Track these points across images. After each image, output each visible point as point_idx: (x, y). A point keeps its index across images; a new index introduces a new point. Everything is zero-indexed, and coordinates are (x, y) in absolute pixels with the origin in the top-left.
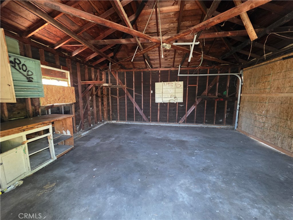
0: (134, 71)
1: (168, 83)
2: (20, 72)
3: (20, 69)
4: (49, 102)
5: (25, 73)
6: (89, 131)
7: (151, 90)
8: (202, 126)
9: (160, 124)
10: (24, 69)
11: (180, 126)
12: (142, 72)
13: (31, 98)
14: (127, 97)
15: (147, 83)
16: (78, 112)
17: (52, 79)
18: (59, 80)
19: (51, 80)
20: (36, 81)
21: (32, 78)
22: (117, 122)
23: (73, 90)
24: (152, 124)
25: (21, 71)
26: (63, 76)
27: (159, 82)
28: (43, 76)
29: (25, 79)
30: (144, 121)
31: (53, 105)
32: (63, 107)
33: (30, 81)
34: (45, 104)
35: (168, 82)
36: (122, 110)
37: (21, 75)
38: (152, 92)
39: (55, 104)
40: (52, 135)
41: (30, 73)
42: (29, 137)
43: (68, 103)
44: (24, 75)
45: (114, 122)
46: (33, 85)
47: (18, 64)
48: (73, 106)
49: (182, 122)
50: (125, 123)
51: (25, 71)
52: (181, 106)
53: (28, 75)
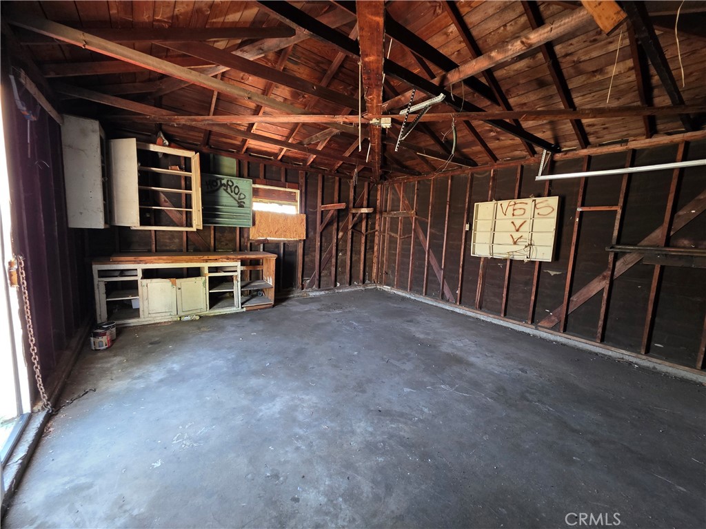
0: (433, 177)
1: (512, 202)
2: (232, 196)
3: (232, 192)
4: (261, 234)
5: (237, 197)
6: (327, 292)
7: (465, 222)
8: (627, 358)
9: (478, 316)
10: (236, 191)
11: (534, 336)
12: (450, 178)
13: (240, 228)
14: (417, 237)
15: (460, 206)
16: (312, 256)
17: (271, 203)
18: (281, 204)
19: (269, 204)
20: (248, 206)
21: (244, 203)
22: (392, 291)
23: (302, 220)
24: (457, 310)
25: (233, 194)
26: (291, 198)
27: (487, 201)
28: (254, 199)
29: (235, 203)
30: (443, 298)
31: (266, 240)
32: (282, 244)
33: (241, 206)
34: (255, 236)
35: (514, 199)
36: (403, 265)
37: (232, 199)
38: (467, 226)
39: (268, 238)
40: (239, 276)
41: (242, 196)
42: (211, 270)
43: (292, 239)
44: (235, 199)
45: (386, 290)
46: (244, 211)
47: (231, 186)
48: (301, 245)
49: (552, 325)
50: (404, 294)
51: (237, 194)
52: (552, 273)
53: (239, 199)
